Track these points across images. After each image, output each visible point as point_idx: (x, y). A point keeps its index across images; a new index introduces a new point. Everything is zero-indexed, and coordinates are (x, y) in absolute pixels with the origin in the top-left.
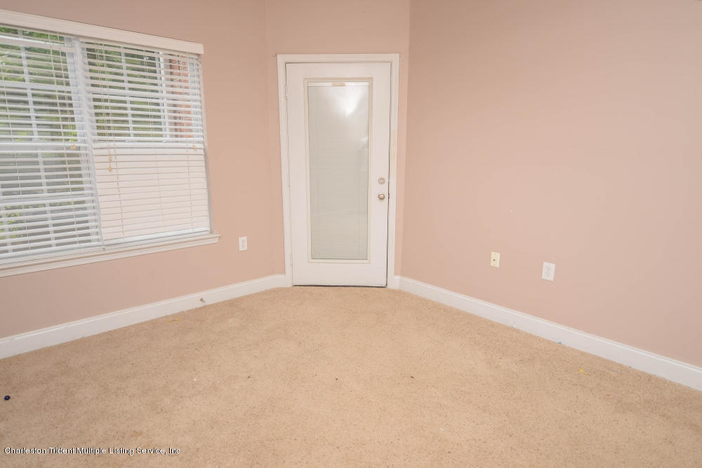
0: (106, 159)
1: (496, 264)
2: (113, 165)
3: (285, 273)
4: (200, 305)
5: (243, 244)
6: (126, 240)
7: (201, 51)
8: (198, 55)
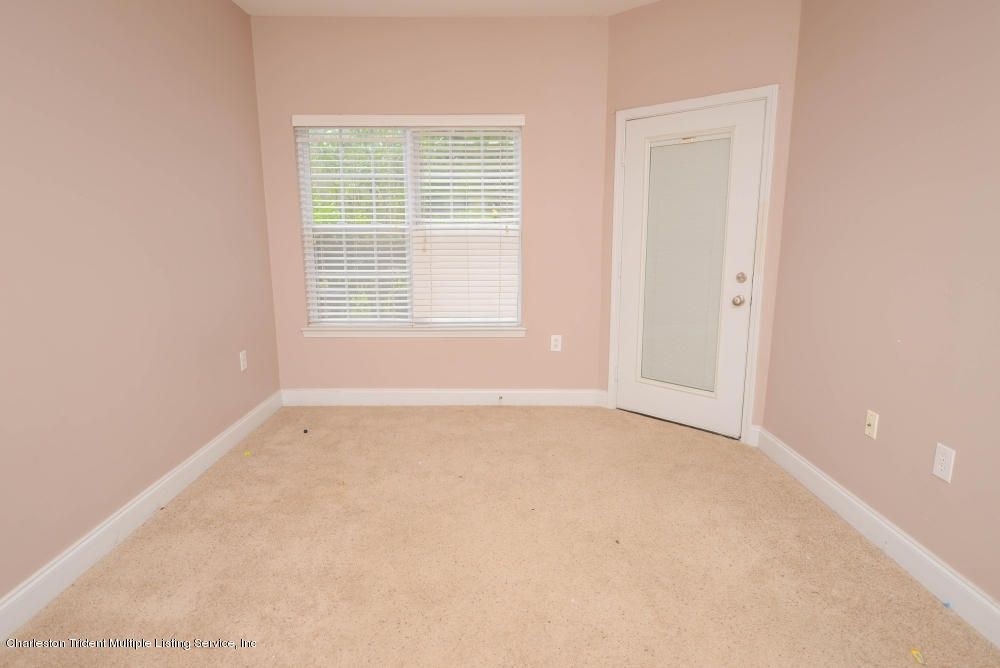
0: (421, 240)
1: (873, 432)
2: (428, 246)
3: (607, 390)
4: (496, 402)
5: (556, 343)
6: (434, 320)
7: (523, 124)
8: (520, 127)
